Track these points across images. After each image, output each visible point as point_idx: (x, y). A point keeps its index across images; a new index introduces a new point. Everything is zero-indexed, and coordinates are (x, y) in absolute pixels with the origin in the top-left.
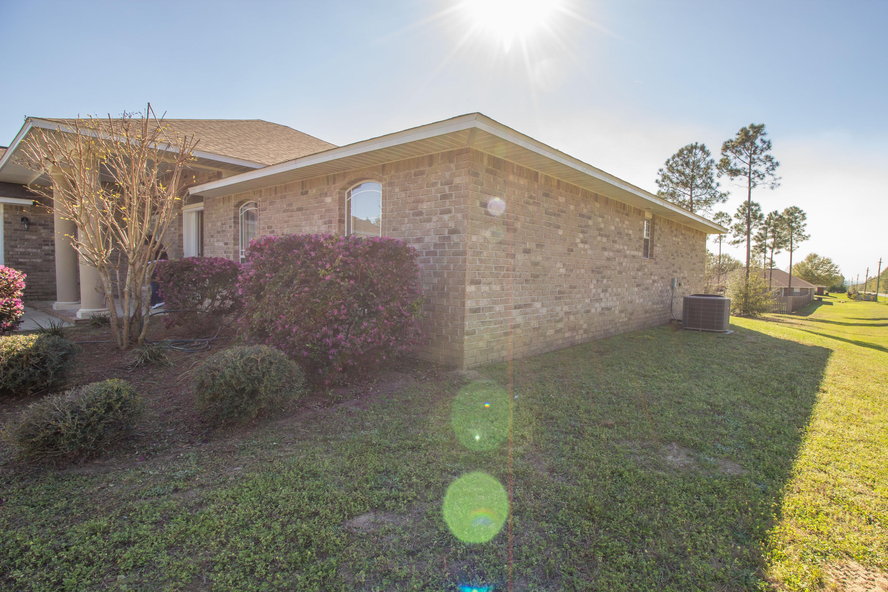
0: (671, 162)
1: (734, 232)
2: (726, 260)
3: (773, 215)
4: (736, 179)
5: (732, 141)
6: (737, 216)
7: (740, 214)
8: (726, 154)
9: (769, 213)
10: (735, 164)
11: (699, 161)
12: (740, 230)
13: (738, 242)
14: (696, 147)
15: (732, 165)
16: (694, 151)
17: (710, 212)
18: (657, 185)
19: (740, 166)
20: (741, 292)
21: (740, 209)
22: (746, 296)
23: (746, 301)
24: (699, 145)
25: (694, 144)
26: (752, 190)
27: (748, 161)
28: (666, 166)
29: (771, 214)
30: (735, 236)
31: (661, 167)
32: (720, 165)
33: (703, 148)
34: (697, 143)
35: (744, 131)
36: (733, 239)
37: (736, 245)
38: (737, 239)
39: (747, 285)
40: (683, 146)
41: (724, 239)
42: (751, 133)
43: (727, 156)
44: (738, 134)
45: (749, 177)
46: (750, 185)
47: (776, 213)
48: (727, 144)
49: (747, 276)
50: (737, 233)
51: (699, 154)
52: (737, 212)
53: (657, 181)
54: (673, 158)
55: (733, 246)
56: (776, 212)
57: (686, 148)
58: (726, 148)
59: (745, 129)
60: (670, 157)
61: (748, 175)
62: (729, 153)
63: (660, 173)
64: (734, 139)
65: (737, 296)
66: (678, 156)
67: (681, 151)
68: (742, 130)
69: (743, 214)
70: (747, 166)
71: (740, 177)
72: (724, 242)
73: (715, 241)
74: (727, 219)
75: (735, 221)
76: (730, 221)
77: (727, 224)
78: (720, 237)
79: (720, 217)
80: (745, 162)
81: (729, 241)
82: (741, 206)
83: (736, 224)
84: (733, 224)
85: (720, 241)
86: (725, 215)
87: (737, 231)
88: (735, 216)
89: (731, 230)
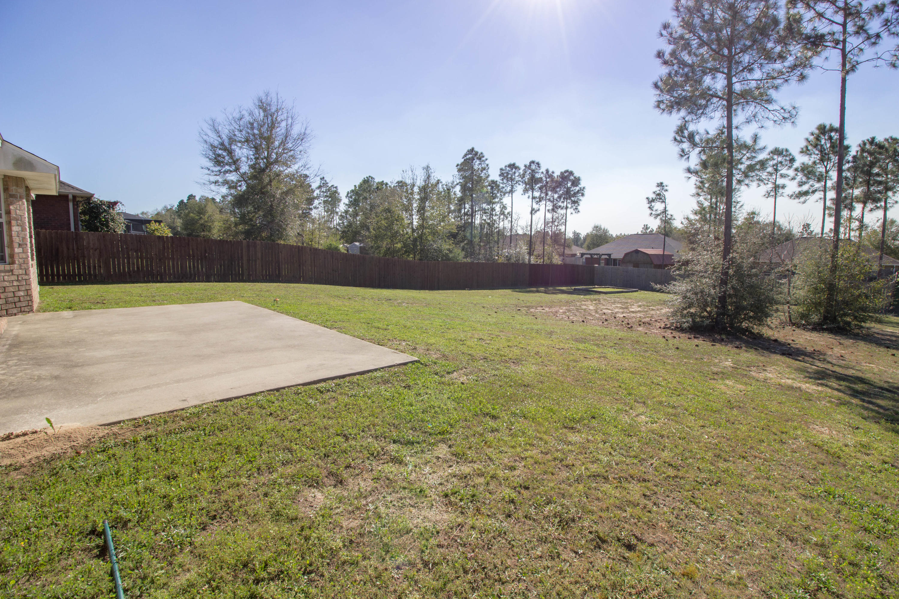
1: (800, 177)
3: (868, 146)
6: (805, 151)
7: (810, 148)
8: (794, 11)
9: (860, 142)
10: (814, 29)
12: (809, 173)
13: (806, 193)
15: (808, 31)
18: (659, 61)
19: (823, 30)
20: (821, 280)
21: (811, 138)
22: (831, 288)
23: (830, 298)
26: (849, 78)
28: (675, 13)
29: (865, 144)
30: (801, 184)
36: (797, 190)
37: (802, 199)
38: (805, 188)
41: (781, 191)
43: (798, 18)
45: (843, 50)
46: (844, 65)
47: (872, 141)
50: (804, 179)
52: (804, 144)
53: (660, 55)
55: (797, 200)
56: (873, 139)
61: (840, 46)
62: (801, 9)
63: (664, 33)
69: (815, 146)
70: (838, 28)
71: (826, 52)
72: (782, 195)
73: (768, 195)
74: (788, 159)
75: (801, 160)
76: (792, 160)
77: (786, 168)
78: (776, 188)
79: (775, 157)
80: (833, 22)
81: (790, 194)
82: (812, 134)
83: (803, 164)
84: (797, 164)
85: (776, 194)
86: (784, 153)
87: (805, 175)
88: (802, 152)
89: (796, 175)
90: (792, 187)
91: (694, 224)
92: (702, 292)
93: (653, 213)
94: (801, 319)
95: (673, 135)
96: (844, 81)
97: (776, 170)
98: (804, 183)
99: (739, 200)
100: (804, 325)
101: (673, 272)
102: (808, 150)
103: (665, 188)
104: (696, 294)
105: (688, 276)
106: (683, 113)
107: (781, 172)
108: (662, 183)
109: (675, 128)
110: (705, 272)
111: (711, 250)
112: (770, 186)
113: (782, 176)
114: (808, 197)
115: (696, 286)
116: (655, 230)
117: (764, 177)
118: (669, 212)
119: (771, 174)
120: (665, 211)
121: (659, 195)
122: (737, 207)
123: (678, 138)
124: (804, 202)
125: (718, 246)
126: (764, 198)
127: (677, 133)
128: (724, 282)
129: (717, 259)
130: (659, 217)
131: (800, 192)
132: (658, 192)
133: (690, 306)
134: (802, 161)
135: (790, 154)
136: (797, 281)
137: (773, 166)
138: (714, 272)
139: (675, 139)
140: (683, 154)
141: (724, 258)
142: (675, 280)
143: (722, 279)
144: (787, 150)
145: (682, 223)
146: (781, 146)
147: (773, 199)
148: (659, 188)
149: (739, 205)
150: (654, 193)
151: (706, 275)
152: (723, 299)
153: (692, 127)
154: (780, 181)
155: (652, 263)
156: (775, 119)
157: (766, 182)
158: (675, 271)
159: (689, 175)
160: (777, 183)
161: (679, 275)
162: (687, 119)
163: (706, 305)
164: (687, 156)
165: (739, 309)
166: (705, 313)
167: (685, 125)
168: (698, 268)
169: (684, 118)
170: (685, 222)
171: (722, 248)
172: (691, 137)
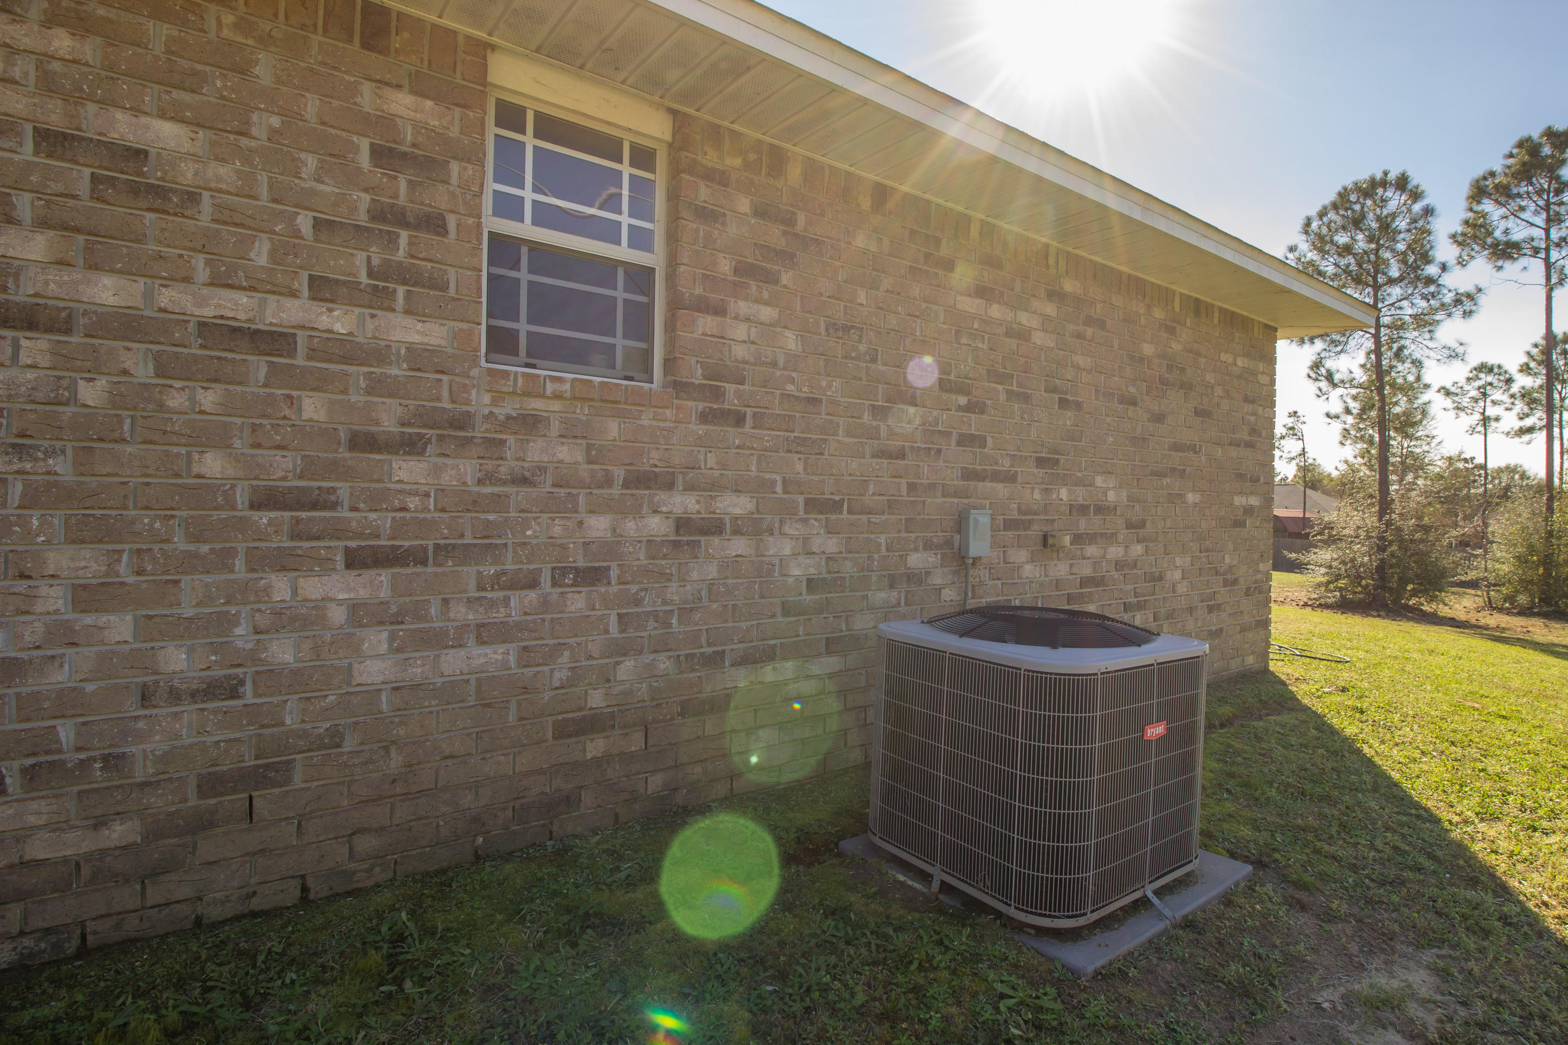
0: (1315, 225)
1: (1520, 406)
2: (1517, 477)
4: (1511, 268)
5: (1492, 174)
6: (1525, 369)
7: (1532, 365)
8: (1479, 208)
10: (1506, 232)
11: (1394, 216)
12: (1534, 401)
14: (1384, 184)
15: (1497, 234)
16: (1380, 191)
17: (1431, 344)
19: (1519, 233)
20: (1531, 549)
21: (1535, 351)
22: (1548, 561)
23: (1547, 573)
24: (1392, 176)
25: (1379, 176)
26: (1556, 294)
27: (1540, 220)
28: (1304, 237)
31: (1292, 242)
32: (1464, 234)
33: (1402, 183)
34: (1386, 173)
35: (1528, 146)
36: (1517, 424)
37: (1526, 438)
38: (1528, 422)
39: (1550, 534)
40: (1348, 182)
41: (1494, 424)
42: (1547, 150)
43: (1484, 215)
44: (1511, 156)
45: (1547, 260)
46: (1548, 278)
48: (1482, 183)
49: (1550, 509)
50: (1526, 410)
51: (1395, 200)
52: (1524, 359)
54: (1322, 214)
55: (1517, 440)
57: (1357, 188)
58: (1479, 192)
59: (1529, 139)
60: (1313, 212)
61: (1542, 255)
62: (1487, 206)
64: (1498, 168)
65: (1521, 560)
66: (1335, 206)
67: (1343, 195)
68: (1520, 145)
69: (1541, 363)
70: (1539, 233)
71: (1524, 261)
72: (1495, 431)
73: (1473, 430)
74: (1502, 378)
75: (1523, 381)
76: (1509, 381)
77: (1501, 391)
78: (1486, 420)
79: (1482, 375)
80: (1532, 225)
81: (1507, 430)
82: (1536, 346)
83: (1523, 388)
84: (1515, 388)
85: (1485, 430)
86: (1496, 370)
87: (1528, 404)
88: (1521, 371)
89: (1513, 404)
90: (1510, 421)
91: (1358, 471)
92: (1353, 560)
93: (1285, 455)
94: (1505, 601)
95: (1307, 371)
96: (1549, 299)
97: (1485, 395)
98: (1527, 415)
99: (1434, 433)
100: (1507, 608)
101: (1313, 536)
102: (1529, 368)
103: (1302, 419)
104: (1343, 563)
105: (1334, 542)
106: (1319, 345)
107: (1493, 398)
108: (1295, 413)
109: (1309, 364)
110: (1356, 537)
111: (1363, 511)
112: (1477, 416)
113: (1494, 403)
114: (1534, 435)
115: (1344, 554)
116: (1291, 477)
117: (1465, 404)
118: (1310, 455)
119: (1476, 400)
120: (1303, 453)
121: (1292, 428)
122: (1433, 445)
123: (1313, 375)
124: (1529, 443)
125: (1373, 504)
126: (1467, 435)
127: (1311, 368)
128: (1381, 549)
129: (1371, 520)
130: (1294, 462)
131: (1521, 428)
132: (1291, 425)
133: (1338, 577)
134: (1522, 384)
135: (1506, 372)
136: (1498, 551)
137: (1479, 388)
138: (1369, 537)
139: (1309, 376)
140: (1321, 393)
141: (1380, 520)
142: (1316, 547)
143: (1378, 545)
144: (1499, 367)
145: (1336, 468)
146: (1492, 360)
147: (1483, 437)
148: (1292, 419)
149: (1435, 441)
150: (1284, 426)
151: (1357, 540)
152: (1381, 569)
153: (1329, 364)
154: (1491, 411)
155: (1285, 530)
156: (1439, 357)
157: (1469, 411)
158: (1315, 535)
159: (1329, 420)
160: (1487, 414)
161: (1320, 541)
162: (1322, 355)
163: (1359, 577)
164: (1326, 396)
165: (1404, 581)
166: (1360, 589)
167: (1321, 362)
168: (1346, 532)
169: (1319, 354)
170: (1343, 467)
171: (1377, 508)
172: (1330, 377)
